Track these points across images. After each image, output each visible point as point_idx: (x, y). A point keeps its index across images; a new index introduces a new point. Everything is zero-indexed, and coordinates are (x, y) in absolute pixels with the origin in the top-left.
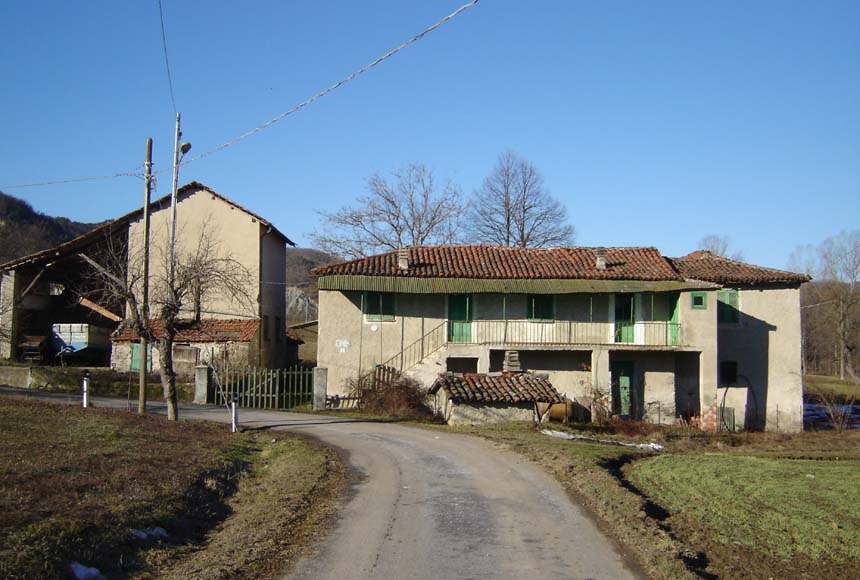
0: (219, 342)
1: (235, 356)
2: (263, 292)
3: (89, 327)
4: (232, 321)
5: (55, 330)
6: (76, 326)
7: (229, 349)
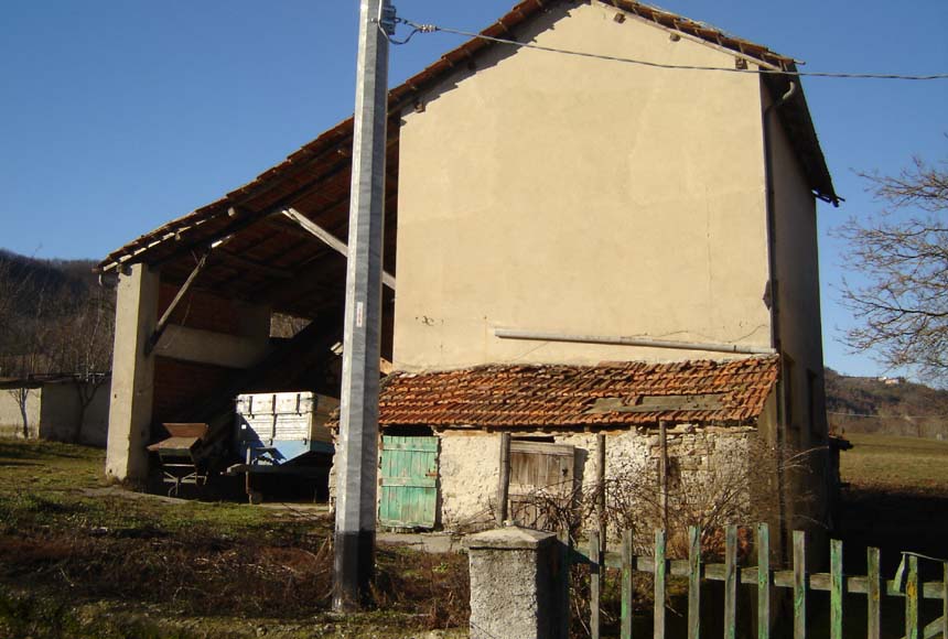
0: (647, 427)
1: (702, 477)
2: (780, 274)
3: (315, 400)
4: (687, 366)
5: (241, 408)
6: (286, 400)
7: (682, 452)
